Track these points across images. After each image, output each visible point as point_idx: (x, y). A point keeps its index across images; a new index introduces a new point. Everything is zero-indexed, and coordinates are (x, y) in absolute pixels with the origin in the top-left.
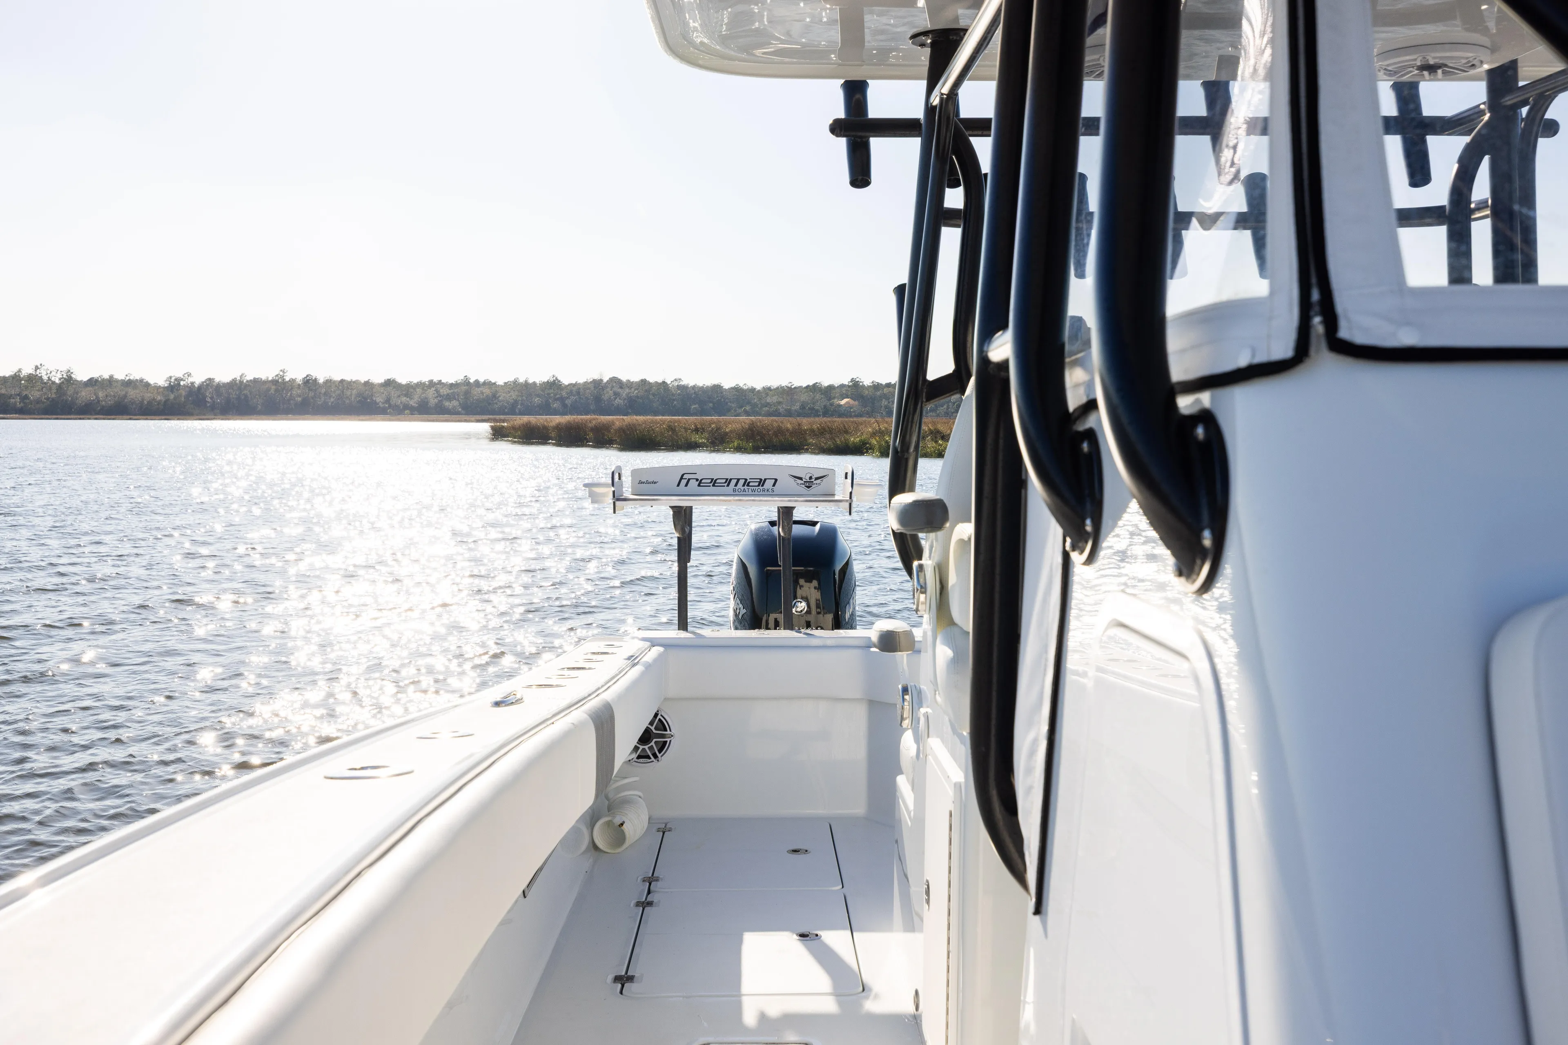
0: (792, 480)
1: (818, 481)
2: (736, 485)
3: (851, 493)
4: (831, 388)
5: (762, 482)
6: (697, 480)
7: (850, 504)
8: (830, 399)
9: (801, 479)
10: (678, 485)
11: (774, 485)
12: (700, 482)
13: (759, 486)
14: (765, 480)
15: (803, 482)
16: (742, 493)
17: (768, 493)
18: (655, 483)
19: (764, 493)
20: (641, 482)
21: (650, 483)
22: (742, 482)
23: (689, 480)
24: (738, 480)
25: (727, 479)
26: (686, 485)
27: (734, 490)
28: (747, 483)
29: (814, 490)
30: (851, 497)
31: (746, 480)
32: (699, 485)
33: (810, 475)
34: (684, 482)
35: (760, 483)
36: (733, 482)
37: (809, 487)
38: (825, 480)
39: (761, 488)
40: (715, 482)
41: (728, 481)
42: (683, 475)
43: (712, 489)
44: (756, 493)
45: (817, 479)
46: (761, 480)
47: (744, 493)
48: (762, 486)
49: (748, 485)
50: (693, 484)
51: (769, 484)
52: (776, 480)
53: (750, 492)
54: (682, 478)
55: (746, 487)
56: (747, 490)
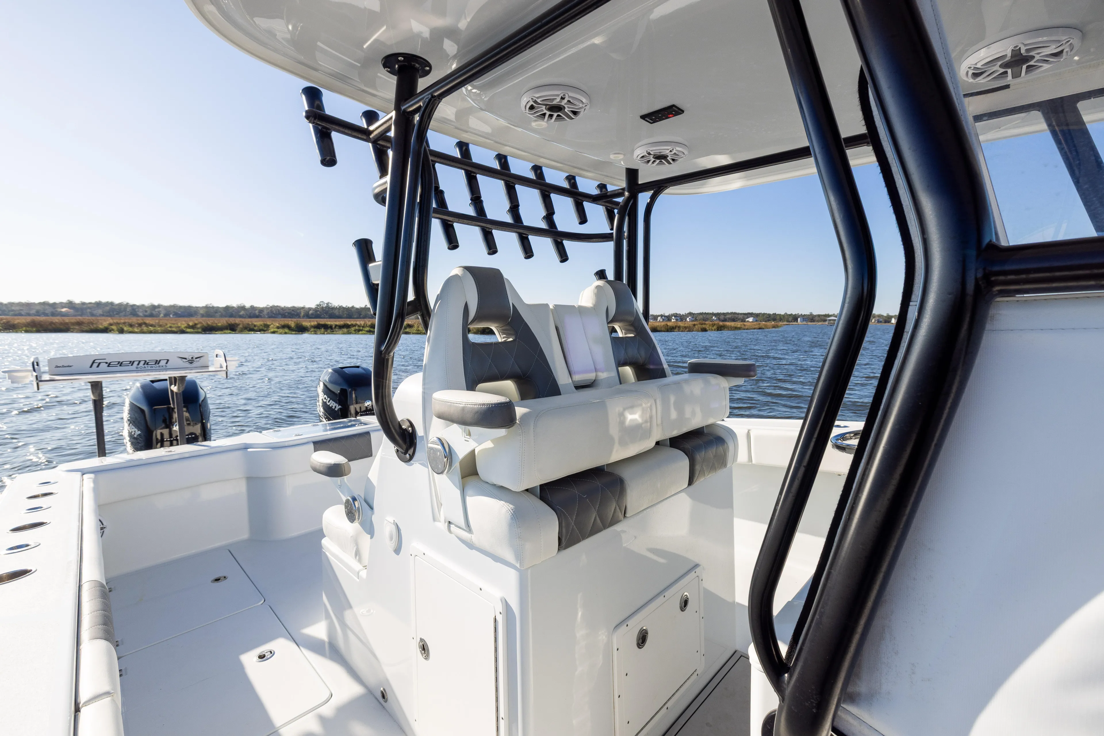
0: (180, 359)
1: (198, 360)
2: (138, 364)
3: (227, 366)
4: (55, 304)
5: (157, 362)
6: (107, 363)
7: (227, 372)
8: (55, 308)
9: (186, 359)
10: (91, 367)
11: (167, 363)
12: (110, 364)
13: (155, 364)
14: (160, 360)
15: (187, 360)
16: (143, 369)
17: (163, 368)
18: (70, 366)
19: (160, 368)
20: (57, 367)
21: (66, 367)
22: (142, 363)
23: (100, 363)
24: (140, 361)
25: (131, 362)
26: (98, 366)
27: (137, 368)
28: (146, 363)
29: (195, 364)
30: (227, 369)
31: (146, 361)
32: (108, 366)
33: (192, 356)
34: (95, 365)
35: (156, 362)
36: (136, 363)
37: (191, 363)
38: (202, 358)
39: (157, 365)
40: (122, 363)
41: (132, 363)
42: (94, 361)
43: (119, 368)
44: (154, 368)
45: (196, 358)
46: (157, 361)
47: (145, 369)
48: (158, 364)
49: (147, 364)
50: (104, 367)
51: (163, 363)
52: (168, 360)
53: (149, 368)
54: (94, 362)
55: (146, 365)
56: (146, 367)
